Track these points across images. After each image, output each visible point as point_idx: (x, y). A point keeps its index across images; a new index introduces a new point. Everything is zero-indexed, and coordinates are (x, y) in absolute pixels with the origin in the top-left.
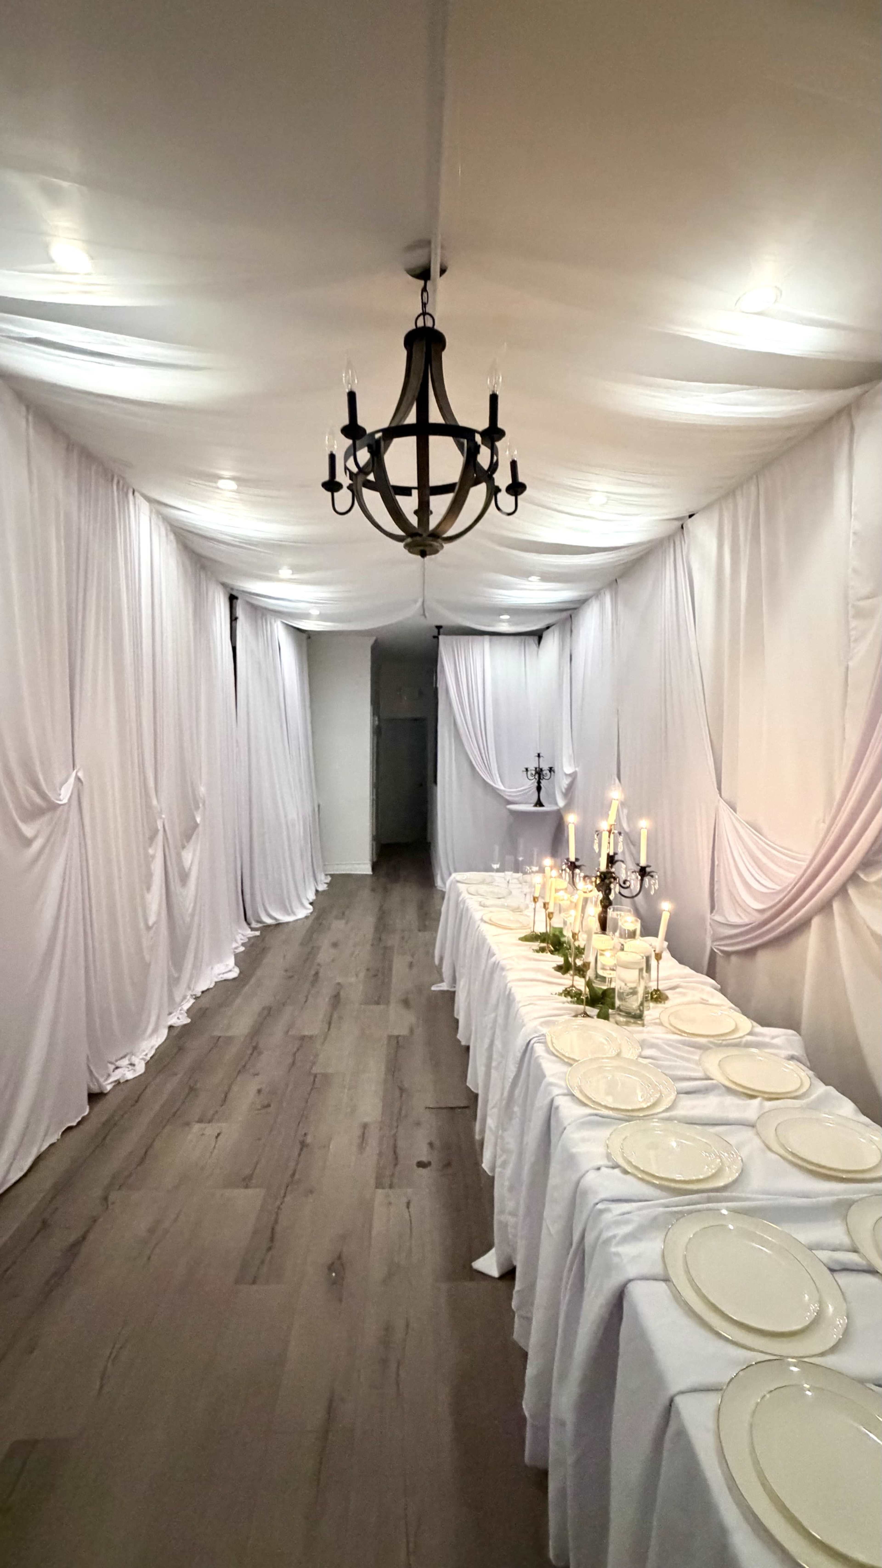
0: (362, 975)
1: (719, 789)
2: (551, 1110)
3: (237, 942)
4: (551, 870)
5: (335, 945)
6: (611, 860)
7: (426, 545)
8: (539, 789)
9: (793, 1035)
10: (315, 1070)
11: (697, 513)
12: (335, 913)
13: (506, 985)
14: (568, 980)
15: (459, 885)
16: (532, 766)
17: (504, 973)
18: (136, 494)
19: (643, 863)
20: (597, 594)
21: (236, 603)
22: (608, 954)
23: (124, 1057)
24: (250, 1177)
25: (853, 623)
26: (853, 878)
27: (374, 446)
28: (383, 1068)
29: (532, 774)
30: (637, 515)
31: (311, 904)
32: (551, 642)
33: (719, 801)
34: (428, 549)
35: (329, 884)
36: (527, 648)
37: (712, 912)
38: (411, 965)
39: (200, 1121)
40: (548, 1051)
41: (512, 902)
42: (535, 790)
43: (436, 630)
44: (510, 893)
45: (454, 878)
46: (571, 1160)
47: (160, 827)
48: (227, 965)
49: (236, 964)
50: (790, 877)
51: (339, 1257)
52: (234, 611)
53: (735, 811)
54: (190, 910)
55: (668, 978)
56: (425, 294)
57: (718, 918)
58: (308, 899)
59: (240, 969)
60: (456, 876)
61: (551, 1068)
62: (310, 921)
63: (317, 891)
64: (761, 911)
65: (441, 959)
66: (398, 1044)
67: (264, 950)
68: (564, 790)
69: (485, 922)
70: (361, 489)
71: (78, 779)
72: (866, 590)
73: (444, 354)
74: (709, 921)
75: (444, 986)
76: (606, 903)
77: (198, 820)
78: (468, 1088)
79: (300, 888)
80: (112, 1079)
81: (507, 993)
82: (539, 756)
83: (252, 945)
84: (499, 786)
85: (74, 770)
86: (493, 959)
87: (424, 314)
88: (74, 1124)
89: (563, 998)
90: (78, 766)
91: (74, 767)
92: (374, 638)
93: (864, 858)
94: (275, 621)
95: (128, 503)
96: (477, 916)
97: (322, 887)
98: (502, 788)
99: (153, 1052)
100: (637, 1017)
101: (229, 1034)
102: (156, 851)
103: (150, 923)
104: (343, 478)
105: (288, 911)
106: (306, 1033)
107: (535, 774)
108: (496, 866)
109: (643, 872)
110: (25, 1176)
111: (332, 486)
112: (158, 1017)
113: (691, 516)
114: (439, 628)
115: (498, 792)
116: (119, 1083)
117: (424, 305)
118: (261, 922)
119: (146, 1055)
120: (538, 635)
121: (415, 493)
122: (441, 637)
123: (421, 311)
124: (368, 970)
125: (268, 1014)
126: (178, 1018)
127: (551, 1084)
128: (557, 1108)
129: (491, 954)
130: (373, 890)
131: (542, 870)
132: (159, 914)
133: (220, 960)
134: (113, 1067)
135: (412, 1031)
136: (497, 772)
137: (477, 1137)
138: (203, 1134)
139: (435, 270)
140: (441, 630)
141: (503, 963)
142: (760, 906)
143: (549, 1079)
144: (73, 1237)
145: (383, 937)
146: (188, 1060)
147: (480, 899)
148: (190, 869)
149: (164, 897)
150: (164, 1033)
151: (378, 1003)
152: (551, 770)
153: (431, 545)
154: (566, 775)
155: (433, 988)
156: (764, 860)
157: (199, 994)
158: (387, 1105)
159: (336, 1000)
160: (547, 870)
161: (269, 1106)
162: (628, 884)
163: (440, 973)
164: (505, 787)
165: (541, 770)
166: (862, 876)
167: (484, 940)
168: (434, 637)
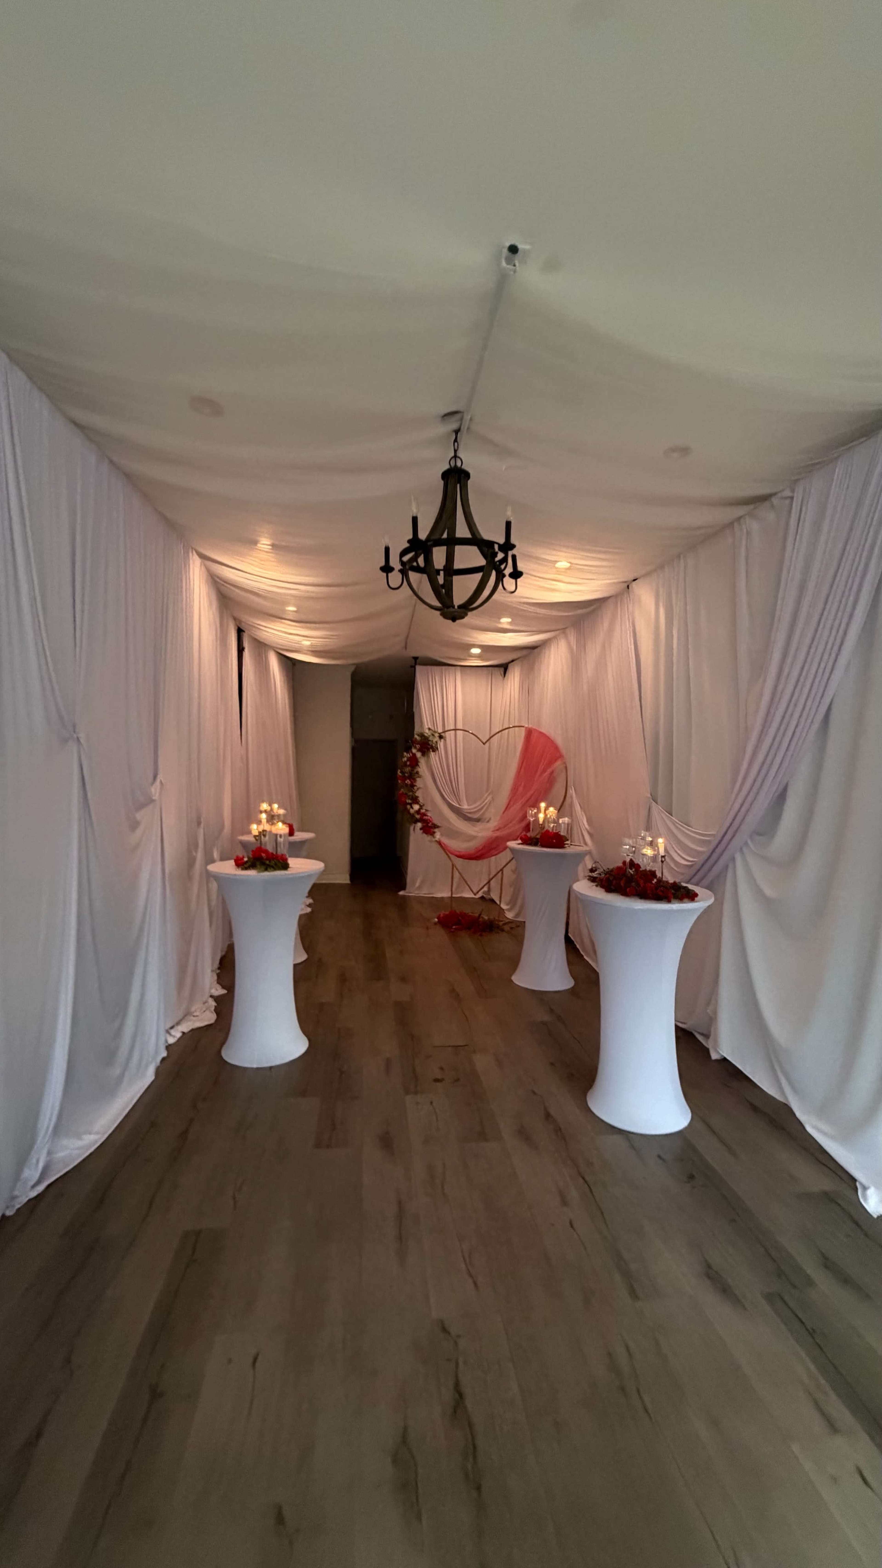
0: (361, 959)
7: (456, 614)
10: (338, 1025)
11: (639, 578)
18: (193, 551)
20: (555, 638)
21: (243, 635)
27: (427, 551)
28: (394, 1023)
30: (594, 579)
32: (517, 675)
36: (494, 676)
38: (401, 953)
43: (413, 661)
51: (387, 1133)
52: (241, 643)
56: (456, 444)
66: (401, 1011)
70: (410, 572)
71: (161, 782)
73: (469, 485)
85: (158, 773)
87: (455, 457)
90: (160, 771)
92: (355, 667)
94: (271, 653)
95: (187, 561)
104: (395, 562)
106: (324, 1000)
111: (387, 569)
113: (635, 580)
114: (415, 658)
117: (455, 451)
120: (504, 668)
122: (418, 668)
123: (453, 456)
124: (364, 957)
130: (353, 896)
135: (412, 998)
140: (418, 661)
145: (372, 931)
151: (378, 979)
158: (402, 1046)
159: (343, 978)
168: (412, 667)
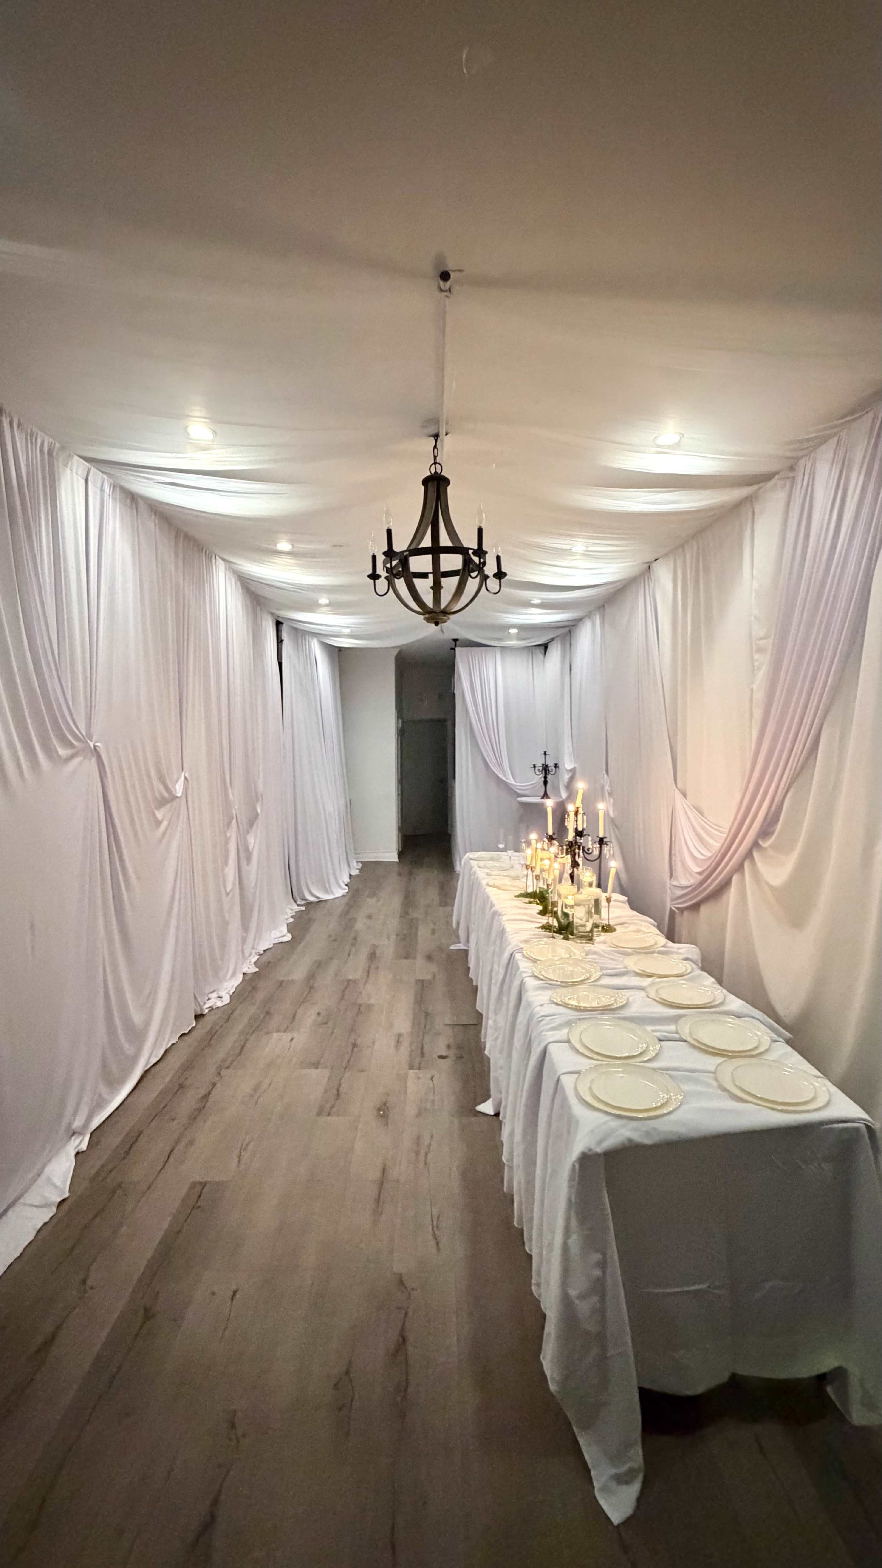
0: (393, 937)
1: (675, 780)
2: (522, 985)
3: (288, 915)
4: (536, 843)
5: (369, 917)
6: (579, 834)
7: (438, 619)
8: (545, 783)
9: (694, 948)
10: (359, 1001)
11: (660, 558)
12: (367, 893)
13: (501, 924)
14: (544, 920)
15: (472, 862)
16: (539, 763)
17: (500, 917)
18: (217, 557)
19: (601, 835)
20: (589, 615)
21: (281, 628)
22: (570, 897)
23: (214, 991)
24: (319, 1063)
25: (756, 657)
26: (755, 845)
27: (404, 561)
28: (412, 1001)
29: (539, 770)
30: (613, 563)
31: (346, 885)
32: (555, 652)
33: (674, 790)
34: (440, 621)
35: (361, 870)
36: (534, 657)
37: (671, 878)
38: (433, 932)
39: (278, 1031)
40: (524, 956)
41: (511, 873)
42: (542, 783)
43: (453, 643)
44: (512, 867)
45: (468, 857)
46: (529, 1004)
47: (234, 816)
48: (282, 931)
49: (288, 931)
50: (717, 845)
51: (385, 1104)
52: (280, 634)
53: (686, 798)
54: (253, 884)
55: (617, 918)
56: (436, 450)
57: (675, 883)
58: (344, 882)
59: (292, 935)
60: (469, 855)
61: (524, 965)
62: (346, 899)
63: (350, 875)
64: (700, 873)
65: (458, 923)
66: (423, 988)
67: (310, 920)
68: (565, 783)
69: (490, 886)
70: (394, 580)
71: (186, 778)
72: (762, 633)
73: (449, 488)
74: (668, 886)
75: (461, 946)
76: (575, 864)
77: (259, 811)
78: (477, 1010)
79: (338, 873)
80: (207, 1006)
81: (501, 928)
82: (545, 754)
83: (299, 917)
84: (512, 781)
85: (182, 771)
86: (494, 908)
87: (435, 463)
88: (187, 1032)
89: (540, 930)
90: (185, 769)
91: (183, 769)
92: (399, 650)
93: (760, 829)
94: (312, 639)
95: (212, 564)
96: (484, 882)
97: (355, 872)
98: (513, 782)
99: (234, 990)
100: (590, 939)
101: (290, 978)
102: (232, 834)
103: (228, 890)
104: (380, 571)
105: (327, 891)
106: (350, 977)
107: (542, 769)
108: (501, 846)
109: (601, 842)
110: (158, 1061)
111: (374, 576)
112: (236, 964)
113: (656, 560)
114: (455, 640)
115: (511, 786)
116: (212, 1009)
117: (435, 457)
118: (304, 899)
119: (229, 991)
120: (545, 647)
121: (431, 576)
122: (457, 649)
123: (433, 462)
124: (397, 935)
125: (319, 965)
126: (249, 968)
127: (523, 972)
128: (524, 984)
129: (492, 906)
130: (400, 874)
131: (529, 843)
132: (234, 884)
133: (275, 928)
134: (207, 998)
135: (434, 977)
136: (508, 769)
137: (482, 1040)
138: (280, 1040)
139: (442, 432)
140: (458, 642)
141: (500, 911)
142: (700, 870)
143: (521, 969)
144: (202, 1092)
145: (410, 910)
146: (260, 996)
147: (486, 870)
148: (252, 850)
149: (237, 871)
150: (239, 979)
151: (407, 958)
152: (556, 766)
153: (442, 619)
154: (567, 770)
155: (452, 947)
156: (704, 835)
157: (262, 952)
158: (416, 1023)
159: (373, 956)
160: (534, 842)
161: (326, 1023)
162: (591, 851)
163: (458, 937)
164: (516, 782)
165: (547, 766)
166: (760, 843)
167: (488, 897)
168: (452, 649)
